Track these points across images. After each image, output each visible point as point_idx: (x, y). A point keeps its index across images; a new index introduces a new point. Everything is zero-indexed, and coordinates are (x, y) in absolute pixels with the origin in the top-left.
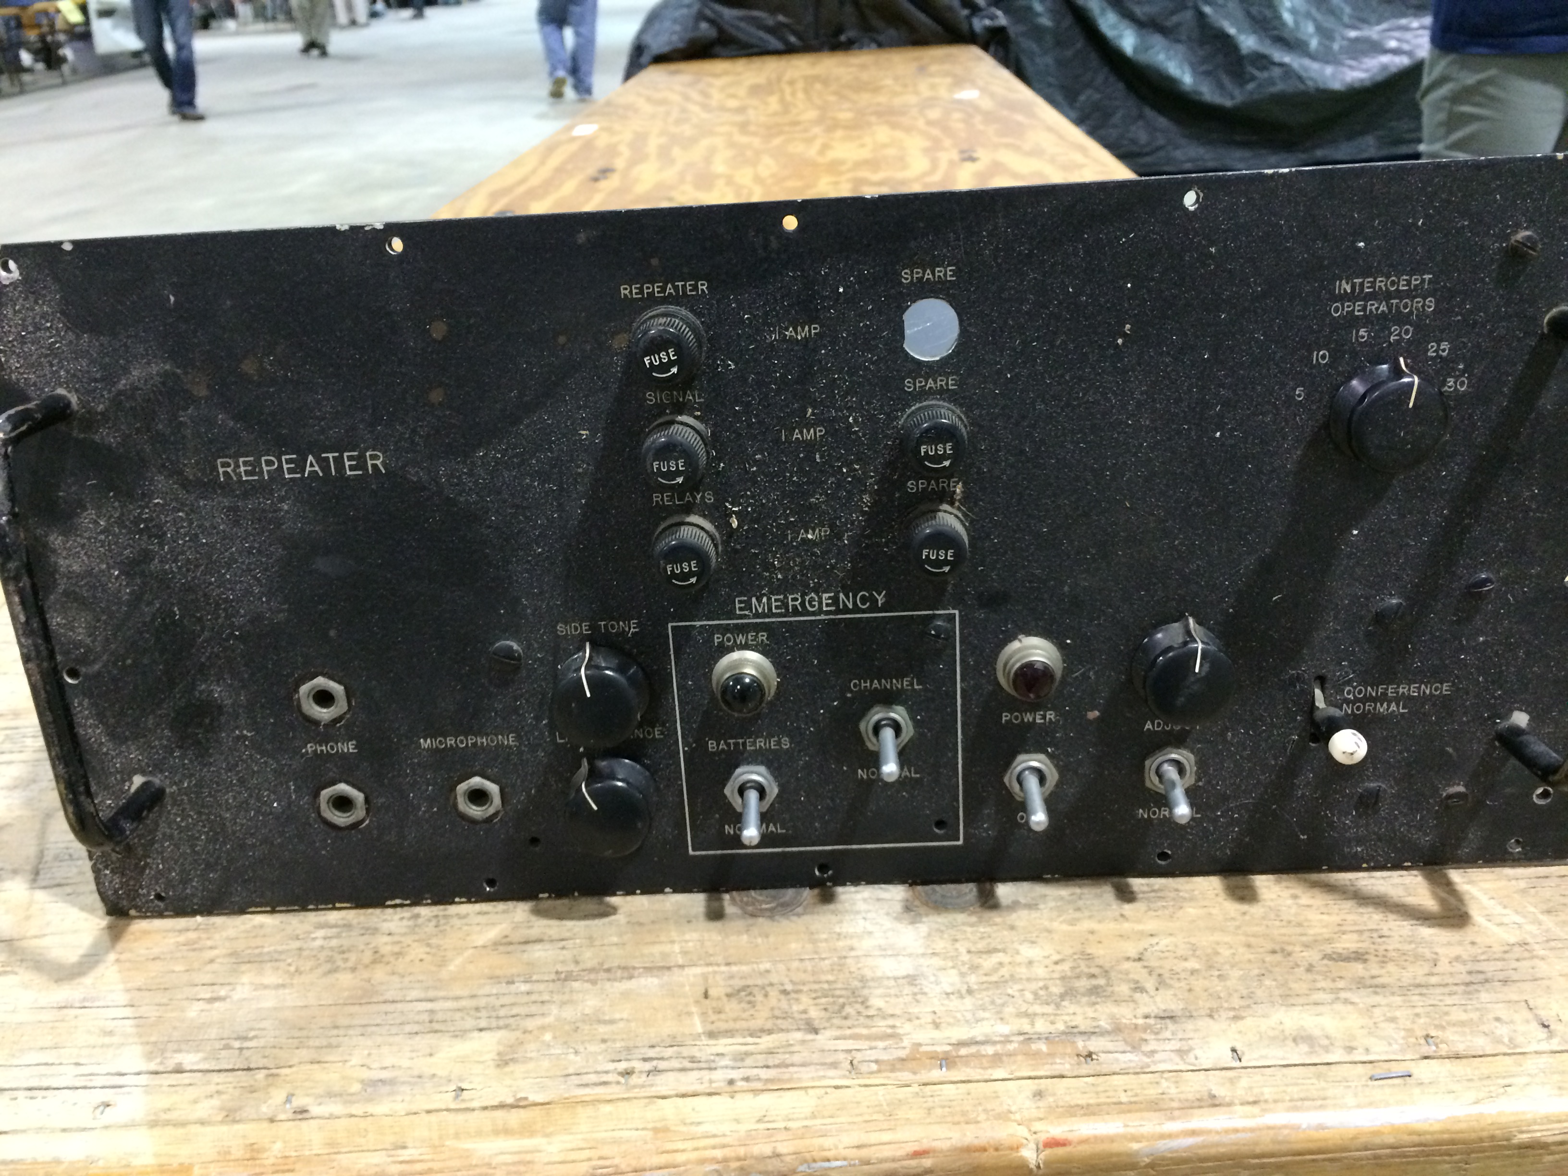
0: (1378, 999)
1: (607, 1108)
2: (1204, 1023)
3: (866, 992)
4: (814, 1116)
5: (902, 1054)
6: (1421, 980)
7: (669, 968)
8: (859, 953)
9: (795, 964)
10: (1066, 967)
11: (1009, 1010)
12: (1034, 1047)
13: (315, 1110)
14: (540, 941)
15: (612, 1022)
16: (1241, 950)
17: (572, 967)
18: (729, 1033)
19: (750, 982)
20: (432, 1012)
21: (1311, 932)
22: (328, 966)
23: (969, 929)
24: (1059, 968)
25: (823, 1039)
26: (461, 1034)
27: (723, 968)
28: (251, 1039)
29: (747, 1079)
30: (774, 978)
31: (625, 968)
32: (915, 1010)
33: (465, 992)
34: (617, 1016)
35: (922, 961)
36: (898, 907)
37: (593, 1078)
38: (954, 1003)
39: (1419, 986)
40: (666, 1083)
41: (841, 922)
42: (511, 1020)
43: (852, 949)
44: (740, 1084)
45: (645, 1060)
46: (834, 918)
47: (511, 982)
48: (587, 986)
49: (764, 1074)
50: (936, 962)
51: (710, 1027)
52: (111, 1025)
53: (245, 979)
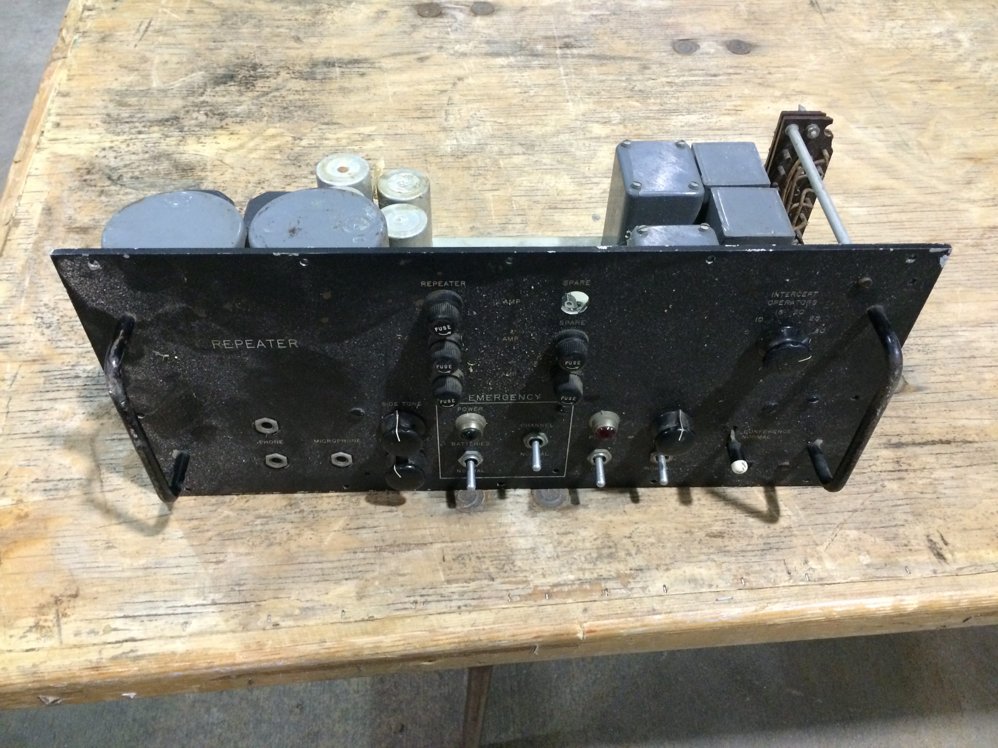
0: (726, 559)
1: (408, 620)
2: (654, 573)
3: (513, 557)
4: (494, 623)
5: (530, 591)
6: (744, 548)
7: (426, 544)
8: (510, 535)
9: (482, 542)
10: (599, 542)
11: (575, 567)
12: (584, 586)
13: (282, 624)
14: (364, 527)
15: (404, 575)
16: (673, 531)
17: (381, 544)
18: (456, 581)
19: (463, 552)
20: (322, 569)
21: (703, 520)
22: (267, 542)
23: (558, 520)
24: (596, 542)
25: (496, 584)
26: (337, 582)
27: (450, 544)
28: (244, 584)
29: (466, 606)
30: (473, 550)
31: (406, 544)
32: (535, 567)
33: (335, 558)
34: (406, 572)
35: (537, 539)
36: (526, 507)
37: (400, 606)
38: (551, 563)
39: (743, 551)
40: (433, 607)
41: (501, 516)
42: (359, 574)
43: (507, 533)
44: (463, 608)
45: (422, 596)
46: (498, 514)
47: (355, 553)
48: (390, 554)
49: (473, 603)
50: (544, 540)
51: (448, 578)
52: (174, 578)
53: (230, 550)
